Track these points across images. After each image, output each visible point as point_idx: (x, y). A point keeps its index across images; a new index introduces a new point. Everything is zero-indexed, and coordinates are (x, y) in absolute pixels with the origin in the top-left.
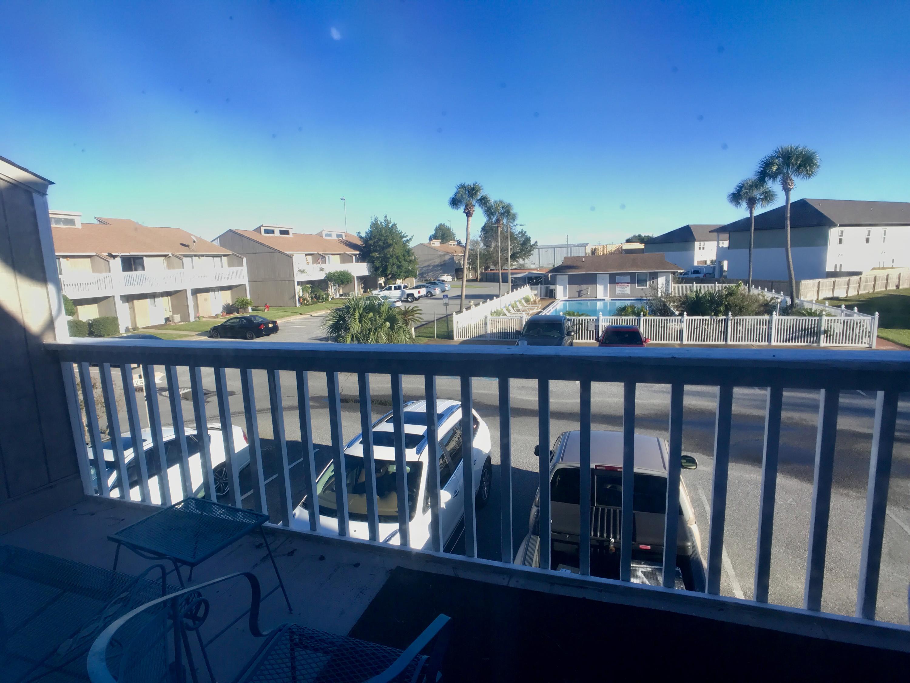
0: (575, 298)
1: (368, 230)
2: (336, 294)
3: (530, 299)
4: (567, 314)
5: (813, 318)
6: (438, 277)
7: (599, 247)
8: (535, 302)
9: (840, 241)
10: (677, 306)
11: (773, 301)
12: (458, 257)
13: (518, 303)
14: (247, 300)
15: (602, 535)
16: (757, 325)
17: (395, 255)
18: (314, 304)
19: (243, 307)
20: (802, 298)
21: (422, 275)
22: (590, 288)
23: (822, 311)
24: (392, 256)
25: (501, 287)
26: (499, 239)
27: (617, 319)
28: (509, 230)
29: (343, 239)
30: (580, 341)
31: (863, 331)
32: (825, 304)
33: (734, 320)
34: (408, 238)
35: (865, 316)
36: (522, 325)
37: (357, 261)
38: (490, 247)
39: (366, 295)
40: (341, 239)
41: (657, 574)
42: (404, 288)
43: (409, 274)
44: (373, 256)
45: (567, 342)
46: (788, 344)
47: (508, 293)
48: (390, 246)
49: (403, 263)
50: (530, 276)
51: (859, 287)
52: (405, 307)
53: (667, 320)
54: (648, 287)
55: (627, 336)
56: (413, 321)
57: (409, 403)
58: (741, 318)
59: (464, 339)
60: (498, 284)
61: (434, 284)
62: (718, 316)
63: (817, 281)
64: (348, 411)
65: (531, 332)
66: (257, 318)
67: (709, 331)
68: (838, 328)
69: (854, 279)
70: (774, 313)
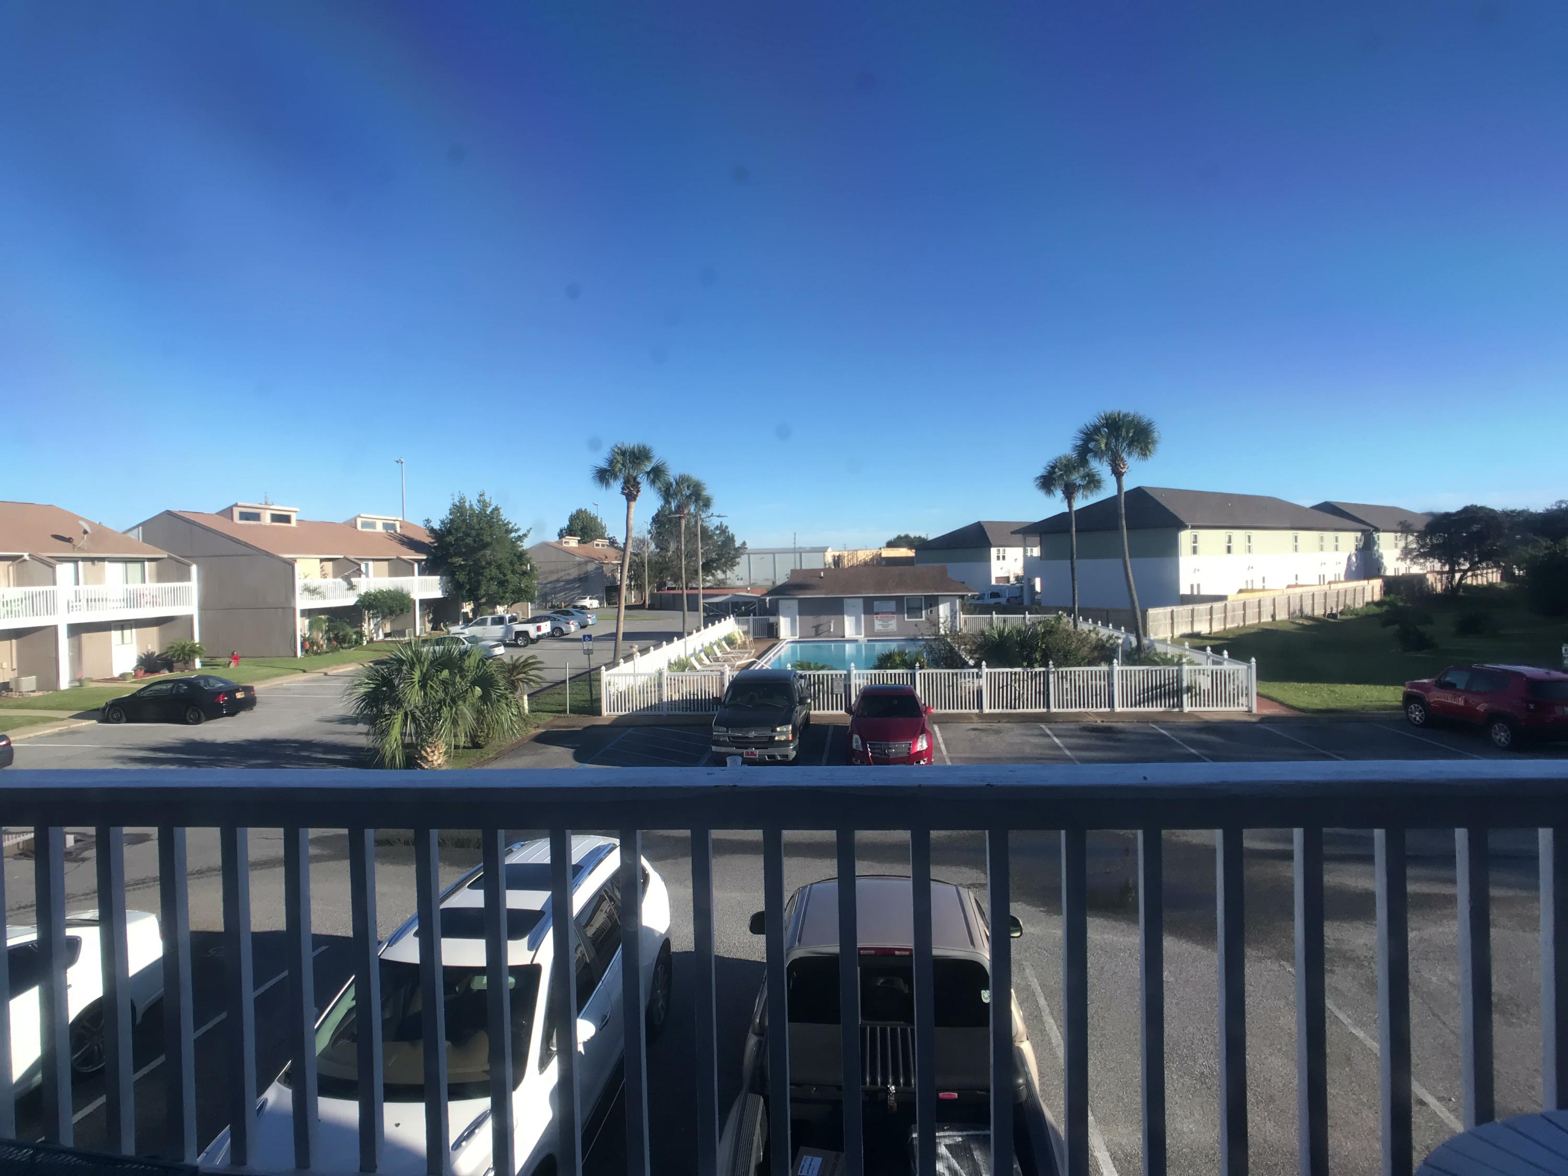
0: (811, 637)
1: (445, 517)
2: (377, 632)
3: (736, 639)
4: (799, 666)
5: (1171, 668)
6: (573, 600)
7: (846, 554)
8: (744, 646)
9: (1195, 551)
10: (971, 650)
11: (1111, 641)
12: (610, 566)
13: (715, 647)
14: (194, 645)
15: (873, 1082)
16: (1092, 680)
17: (495, 562)
18: (332, 651)
19: (184, 659)
20: (1152, 637)
21: (544, 597)
22: (833, 621)
23: (1181, 657)
24: (489, 564)
25: (687, 619)
26: (683, 539)
27: (879, 675)
28: (699, 523)
29: (396, 532)
30: (821, 712)
31: (1238, 687)
32: (1184, 645)
33: (1058, 673)
34: (520, 533)
35: (1239, 664)
36: (723, 686)
37: (422, 573)
38: (668, 551)
39: (437, 634)
40: (392, 532)
41: (972, 1146)
42: (509, 622)
43: (520, 595)
44: (453, 564)
45: (800, 715)
46: (1138, 709)
47: (698, 630)
48: (485, 546)
49: (510, 576)
50: (735, 600)
51: (1225, 618)
52: (512, 657)
53: (957, 674)
54: (924, 619)
55: (896, 702)
56: (526, 683)
57: (515, 847)
58: (1068, 669)
59: (620, 713)
60: (681, 613)
61: (568, 613)
62: (1034, 668)
63: (1169, 609)
64: (392, 863)
65: (738, 699)
66: (212, 681)
67: (1021, 692)
68: (1205, 683)
69: (1218, 606)
70: (1115, 661)
